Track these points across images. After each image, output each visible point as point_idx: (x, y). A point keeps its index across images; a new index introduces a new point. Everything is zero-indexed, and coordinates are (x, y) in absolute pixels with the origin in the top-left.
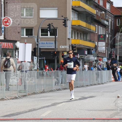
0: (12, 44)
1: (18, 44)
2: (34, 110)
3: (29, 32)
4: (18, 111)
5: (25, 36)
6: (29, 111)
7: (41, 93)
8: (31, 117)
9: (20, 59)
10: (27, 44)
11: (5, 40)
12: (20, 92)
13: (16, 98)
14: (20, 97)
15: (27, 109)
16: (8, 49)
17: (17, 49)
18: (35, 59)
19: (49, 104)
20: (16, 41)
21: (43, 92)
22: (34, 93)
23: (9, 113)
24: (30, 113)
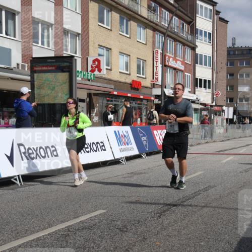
0: (220, 108)
1: (224, 108)
2: (234, 148)
3: (231, 100)
4: (225, 149)
5: (228, 103)
6: (232, 149)
7: (239, 138)
8: (233, 153)
9: (226, 117)
10: (230, 108)
11: (216, 105)
12: (226, 137)
13: (223, 141)
14: (225, 141)
15: (230, 148)
16: (218, 111)
17: (223, 111)
18: (235, 117)
19: (244, 145)
20: (223, 106)
21: (240, 137)
22: (234, 138)
23: (219, 150)
24: (232, 150)
